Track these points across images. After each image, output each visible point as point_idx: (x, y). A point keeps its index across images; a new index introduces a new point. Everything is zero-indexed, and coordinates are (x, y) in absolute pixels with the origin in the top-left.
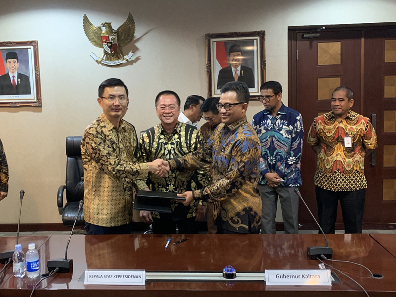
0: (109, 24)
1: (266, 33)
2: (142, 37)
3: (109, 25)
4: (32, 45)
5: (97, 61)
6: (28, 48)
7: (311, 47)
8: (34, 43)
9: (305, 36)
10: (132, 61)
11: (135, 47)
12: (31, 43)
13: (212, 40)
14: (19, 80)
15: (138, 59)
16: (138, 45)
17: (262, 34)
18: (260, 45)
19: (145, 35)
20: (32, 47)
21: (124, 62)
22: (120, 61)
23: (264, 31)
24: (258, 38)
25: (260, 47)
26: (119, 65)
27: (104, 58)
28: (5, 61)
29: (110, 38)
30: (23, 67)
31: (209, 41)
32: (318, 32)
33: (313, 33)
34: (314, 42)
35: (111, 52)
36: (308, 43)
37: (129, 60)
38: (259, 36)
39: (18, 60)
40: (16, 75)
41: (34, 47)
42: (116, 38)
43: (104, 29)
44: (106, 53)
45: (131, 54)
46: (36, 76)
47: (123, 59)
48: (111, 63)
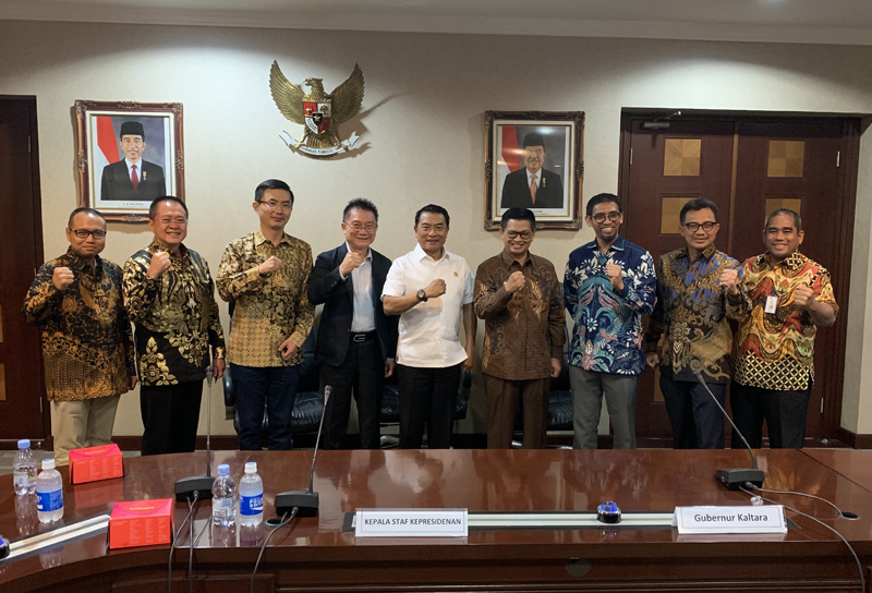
0: (319, 82)
1: (586, 116)
2: (375, 107)
3: (317, 84)
4: (173, 112)
5: (291, 147)
6: (163, 117)
7: (654, 144)
8: (176, 108)
9: (647, 125)
10: (355, 149)
11: (362, 125)
12: (169, 107)
13: (496, 122)
14: (145, 173)
15: (365, 147)
16: (366, 122)
17: (579, 118)
18: (576, 135)
19: (379, 105)
20: (172, 115)
21: (341, 150)
22: (334, 150)
23: (583, 113)
24: (572, 123)
25: (576, 140)
26: (332, 155)
27: (305, 142)
28: (118, 139)
29: (320, 106)
30: (153, 150)
31: (491, 123)
32: (666, 121)
33: (660, 121)
34: (660, 137)
35: (319, 131)
36: (649, 137)
37: (350, 148)
38: (574, 120)
39: (143, 137)
40: (139, 164)
41: (176, 115)
42: (330, 108)
43: (308, 91)
44: (309, 132)
45: (354, 137)
46: (176, 167)
47: (340, 147)
48: (318, 152)
